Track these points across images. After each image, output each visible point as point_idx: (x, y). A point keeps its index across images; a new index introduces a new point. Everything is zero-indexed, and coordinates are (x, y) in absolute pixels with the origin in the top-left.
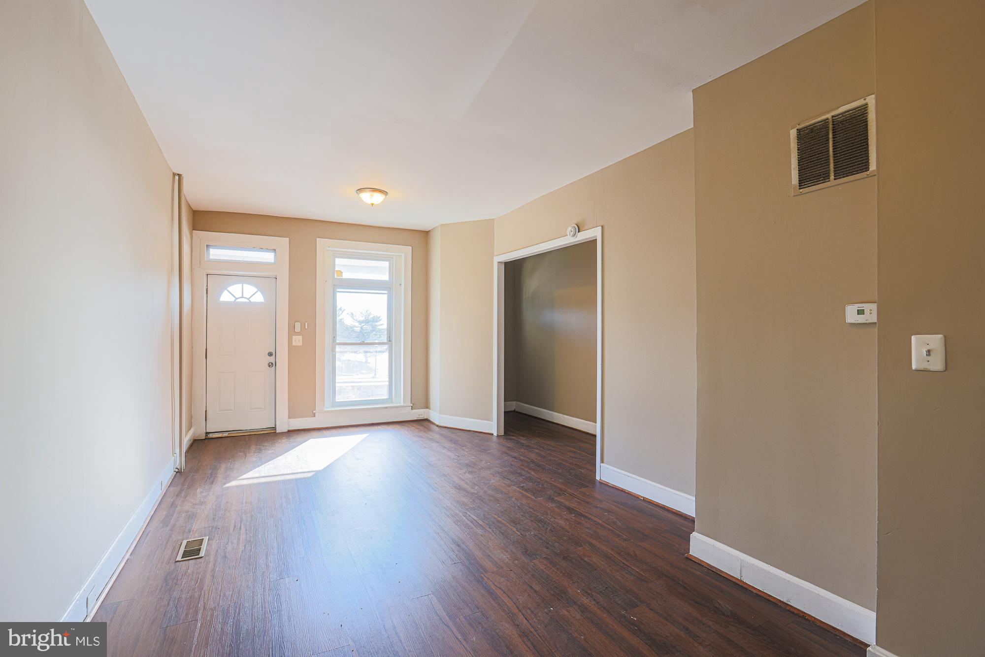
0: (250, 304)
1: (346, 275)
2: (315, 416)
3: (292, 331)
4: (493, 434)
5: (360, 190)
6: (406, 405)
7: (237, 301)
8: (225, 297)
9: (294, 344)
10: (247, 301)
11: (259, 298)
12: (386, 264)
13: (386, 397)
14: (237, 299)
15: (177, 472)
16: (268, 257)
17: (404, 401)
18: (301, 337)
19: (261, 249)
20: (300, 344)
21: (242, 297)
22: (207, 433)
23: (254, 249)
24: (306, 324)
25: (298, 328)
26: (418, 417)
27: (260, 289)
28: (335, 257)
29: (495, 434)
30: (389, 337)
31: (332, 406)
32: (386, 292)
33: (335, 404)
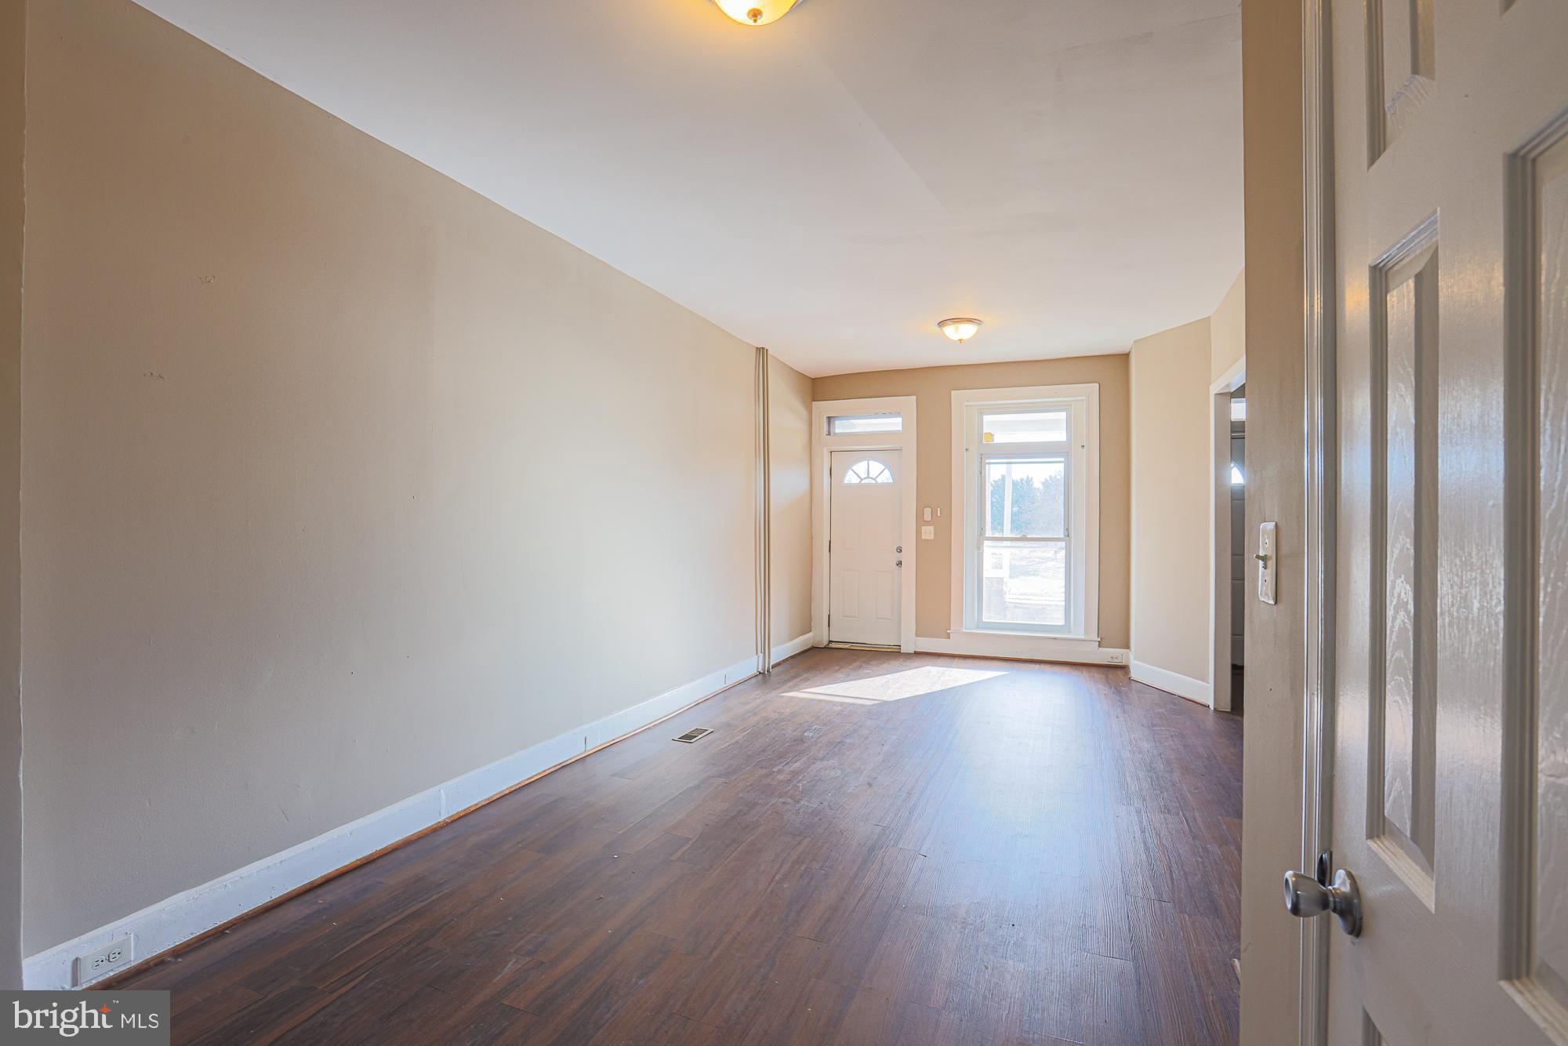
0: (877, 485)
1: (1000, 438)
2: (949, 638)
3: (920, 521)
4: (1209, 706)
5: (942, 324)
6: (1089, 638)
7: (863, 482)
8: (851, 478)
9: (924, 537)
10: (873, 481)
11: (886, 477)
12: (1062, 416)
13: (1061, 622)
14: (862, 480)
15: (760, 673)
16: (894, 424)
17: (1086, 632)
18: (932, 528)
19: (885, 415)
20: (932, 537)
21: (868, 477)
22: (830, 642)
23: (876, 415)
24: (939, 509)
25: (928, 517)
26: (1110, 660)
27: (887, 466)
28: (982, 414)
29: (1212, 707)
30: (1067, 530)
31: (977, 628)
32: (1062, 459)
33: (980, 624)
